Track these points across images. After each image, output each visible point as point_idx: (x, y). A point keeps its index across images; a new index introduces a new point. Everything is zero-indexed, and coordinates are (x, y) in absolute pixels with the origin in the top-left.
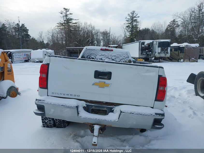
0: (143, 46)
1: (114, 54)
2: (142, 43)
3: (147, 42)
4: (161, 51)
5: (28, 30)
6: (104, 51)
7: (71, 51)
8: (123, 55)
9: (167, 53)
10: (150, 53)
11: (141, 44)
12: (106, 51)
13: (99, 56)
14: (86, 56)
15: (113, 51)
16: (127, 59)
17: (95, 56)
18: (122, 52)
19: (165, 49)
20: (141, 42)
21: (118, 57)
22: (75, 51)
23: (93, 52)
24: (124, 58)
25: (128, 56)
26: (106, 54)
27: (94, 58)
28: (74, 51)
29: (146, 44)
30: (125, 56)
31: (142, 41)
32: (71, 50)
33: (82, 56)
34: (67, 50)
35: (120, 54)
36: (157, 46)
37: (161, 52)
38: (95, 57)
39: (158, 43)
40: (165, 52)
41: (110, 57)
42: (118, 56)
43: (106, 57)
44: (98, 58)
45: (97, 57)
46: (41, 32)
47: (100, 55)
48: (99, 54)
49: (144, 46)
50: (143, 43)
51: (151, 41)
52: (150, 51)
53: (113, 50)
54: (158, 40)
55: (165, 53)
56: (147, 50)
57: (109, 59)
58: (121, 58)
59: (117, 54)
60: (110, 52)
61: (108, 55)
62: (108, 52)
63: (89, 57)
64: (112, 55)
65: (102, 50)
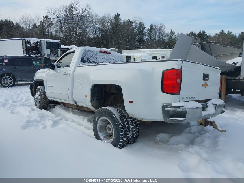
0: (28, 45)
1: (113, 58)
2: (26, 41)
3: (33, 41)
4: (51, 53)
6: (103, 54)
9: (58, 55)
10: (39, 54)
11: (26, 43)
13: (99, 59)
14: (86, 59)
17: (96, 59)
19: (55, 51)
20: (24, 39)
23: (92, 54)
26: (106, 58)
27: (95, 61)
29: (32, 42)
31: (26, 39)
33: (81, 59)
36: (45, 47)
37: (51, 55)
38: (96, 61)
39: (46, 44)
40: (55, 54)
42: (116, 60)
44: (99, 62)
45: (97, 61)
47: (101, 58)
48: (99, 57)
49: (30, 45)
50: (28, 42)
51: (38, 40)
52: (38, 53)
54: (45, 40)
55: (55, 56)
56: (34, 51)
59: (115, 57)
60: (107, 54)
63: (89, 60)
64: (111, 59)
65: (101, 52)
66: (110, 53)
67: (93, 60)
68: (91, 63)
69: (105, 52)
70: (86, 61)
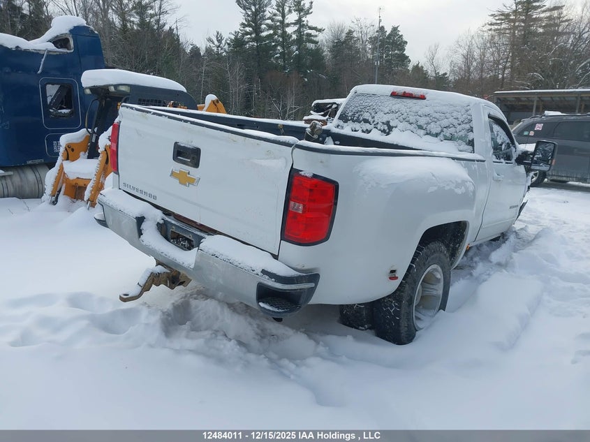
1: (427, 110)
5: (406, 42)
6: (399, 100)
7: (510, 101)
8: (455, 114)
12: (405, 100)
13: (382, 113)
15: (425, 99)
16: (463, 126)
17: (373, 114)
18: (452, 103)
21: (436, 120)
22: (526, 101)
23: (369, 102)
24: (455, 122)
25: (469, 117)
26: (403, 109)
27: (370, 119)
28: (520, 103)
30: (459, 117)
32: (510, 98)
34: (498, 99)
35: (444, 109)
38: (373, 118)
41: (412, 119)
42: (437, 115)
43: (401, 118)
44: (380, 120)
45: (376, 119)
46: (433, 47)
47: (387, 111)
48: (384, 109)
53: (426, 96)
57: (411, 124)
58: (445, 123)
59: (437, 109)
60: (415, 101)
61: (408, 110)
62: (410, 102)
63: (357, 115)
64: (420, 113)
65: (394, 95)
66: (423, 98)
67: (366, 116)
68: (360, 122)
69: (406, 96)
70: (350, 118)
